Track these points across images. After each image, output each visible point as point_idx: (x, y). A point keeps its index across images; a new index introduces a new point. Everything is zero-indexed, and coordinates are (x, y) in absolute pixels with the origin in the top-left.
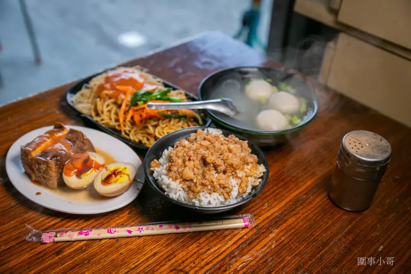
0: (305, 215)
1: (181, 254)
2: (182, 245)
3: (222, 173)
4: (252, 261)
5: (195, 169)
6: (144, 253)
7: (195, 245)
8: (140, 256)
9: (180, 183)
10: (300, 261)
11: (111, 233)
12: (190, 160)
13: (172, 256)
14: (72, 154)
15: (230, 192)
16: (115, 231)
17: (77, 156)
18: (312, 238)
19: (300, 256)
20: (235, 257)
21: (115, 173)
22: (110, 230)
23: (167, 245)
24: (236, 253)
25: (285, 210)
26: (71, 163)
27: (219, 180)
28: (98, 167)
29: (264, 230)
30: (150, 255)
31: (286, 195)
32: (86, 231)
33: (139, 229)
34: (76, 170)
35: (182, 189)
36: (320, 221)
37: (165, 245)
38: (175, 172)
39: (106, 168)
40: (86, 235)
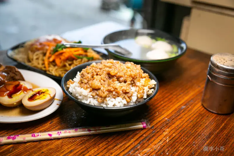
0: (188, 118)
1: (93, 150)
2: (94, 143)
3: (123, 83)
4: (153, 152)
5: (102, 81)
6: (62, 151)
7: (104, 143)
8: (58, 153)
9: (90, 91)
10: (191, 150)
11: (35, 136)
12: (97, 75)
13: (86, 152)
14: (6, 81)
15: (131, 97)
16: (38, 135)
17: (10, 83)
18: (197, 134)
19: (190, 147)
20: (138, 150)
21: (39, 93)
22: (34, 135)
23: (81, 144)
24: (138, 147)
25: (172, 116)
26: (5, 87)
27: (122, 87)
28: (26, 90)
29: (159, 130)
30: (67, 152)
31: (171, 106)
32: (13, 136)
33: (58, 132)
34: (8, 92)
35: (92, 96)
36: (200, 122)
37: (79, 144)
38: (86, 84)
39: (33, 91)
40: (13, 139)
